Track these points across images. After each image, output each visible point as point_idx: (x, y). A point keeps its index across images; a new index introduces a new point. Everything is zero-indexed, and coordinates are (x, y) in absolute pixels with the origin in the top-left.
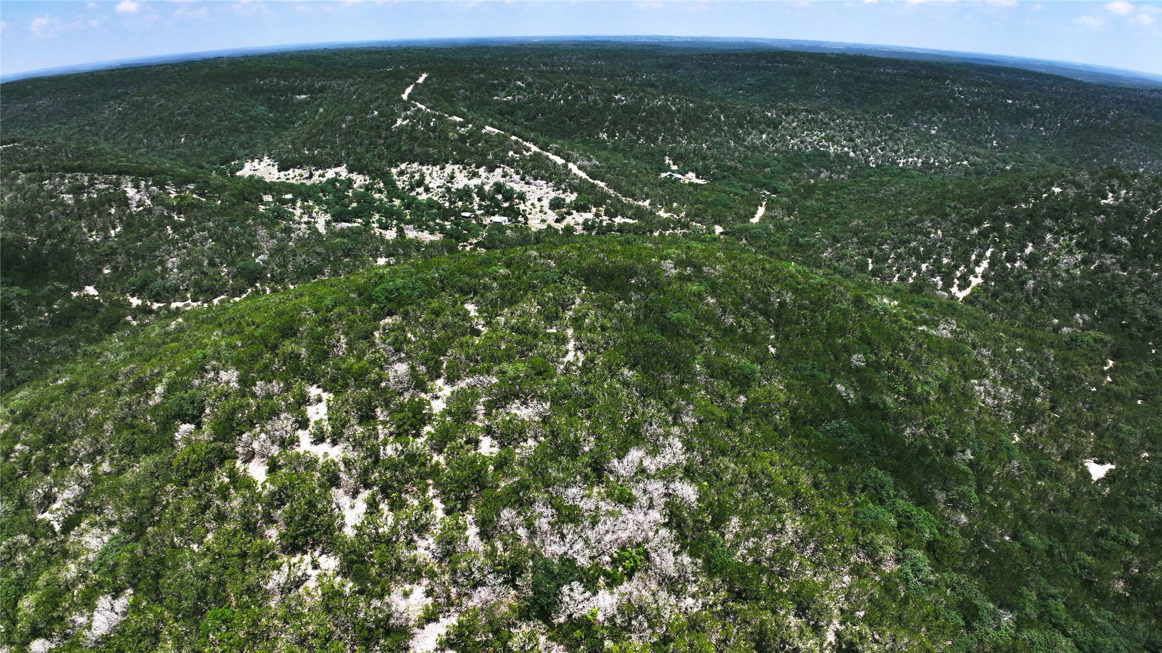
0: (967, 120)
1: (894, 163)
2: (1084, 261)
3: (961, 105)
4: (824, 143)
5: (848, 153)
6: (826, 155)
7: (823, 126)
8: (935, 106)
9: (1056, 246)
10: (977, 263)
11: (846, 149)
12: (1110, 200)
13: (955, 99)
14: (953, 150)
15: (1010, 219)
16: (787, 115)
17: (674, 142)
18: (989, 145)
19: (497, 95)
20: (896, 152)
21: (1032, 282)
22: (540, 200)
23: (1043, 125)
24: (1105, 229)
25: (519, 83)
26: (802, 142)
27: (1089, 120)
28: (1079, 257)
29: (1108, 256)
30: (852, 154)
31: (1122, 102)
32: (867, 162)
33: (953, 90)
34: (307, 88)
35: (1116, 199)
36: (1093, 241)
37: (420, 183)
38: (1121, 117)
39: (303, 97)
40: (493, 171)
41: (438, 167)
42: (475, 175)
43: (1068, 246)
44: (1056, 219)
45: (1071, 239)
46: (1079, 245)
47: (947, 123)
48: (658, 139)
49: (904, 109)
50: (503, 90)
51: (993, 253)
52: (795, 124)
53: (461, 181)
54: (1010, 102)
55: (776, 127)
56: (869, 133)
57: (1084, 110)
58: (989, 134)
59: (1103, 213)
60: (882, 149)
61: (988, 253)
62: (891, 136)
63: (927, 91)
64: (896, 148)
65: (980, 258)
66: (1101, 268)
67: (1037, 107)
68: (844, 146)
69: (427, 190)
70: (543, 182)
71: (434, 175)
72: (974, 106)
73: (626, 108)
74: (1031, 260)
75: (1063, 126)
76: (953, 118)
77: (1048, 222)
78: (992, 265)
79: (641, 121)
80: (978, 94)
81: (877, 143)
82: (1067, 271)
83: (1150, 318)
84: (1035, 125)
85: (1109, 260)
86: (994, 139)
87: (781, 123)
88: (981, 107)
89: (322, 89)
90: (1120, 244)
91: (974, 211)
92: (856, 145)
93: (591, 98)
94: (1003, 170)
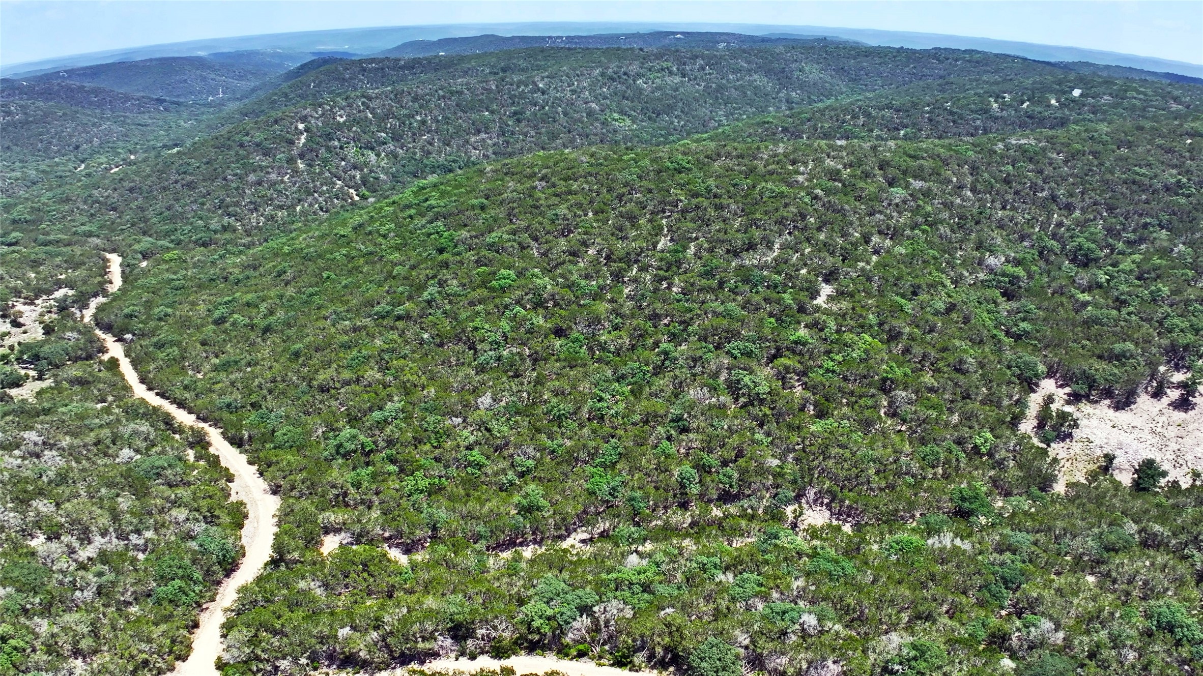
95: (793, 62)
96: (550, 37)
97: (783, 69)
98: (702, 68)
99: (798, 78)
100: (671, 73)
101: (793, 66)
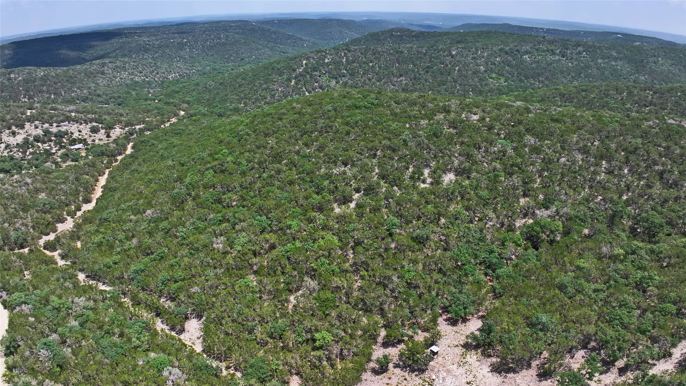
0: (161, 54)
1: (167, 79)
2: (337, 83)
7: (124, 69)
14: (185, 67)
16: (103, 67)
20: (164, 73)
23: (193, 48)
27: (213, 41)
29: (343, 78)
38: (227, 36)
43: (327, 79)
44: (317, 71)
55: (104, 74)
57: (208, 37)
64: (162, 72)
67: (185, 40)
72: (160, 47)
75: (203, 47)
76: (154, 54)
77: (315, 73)
81: (153, 71)
82: (336, 87)
84: (189, 49)
87: (104, 71)
88: (163, 46)
90: (344, 73)
95: (651, 57)
96: (536, 28)
97: (642, 61)
98: (580, 53)
99: (650, 67)
100: (554, 54)
101: (651, 59)
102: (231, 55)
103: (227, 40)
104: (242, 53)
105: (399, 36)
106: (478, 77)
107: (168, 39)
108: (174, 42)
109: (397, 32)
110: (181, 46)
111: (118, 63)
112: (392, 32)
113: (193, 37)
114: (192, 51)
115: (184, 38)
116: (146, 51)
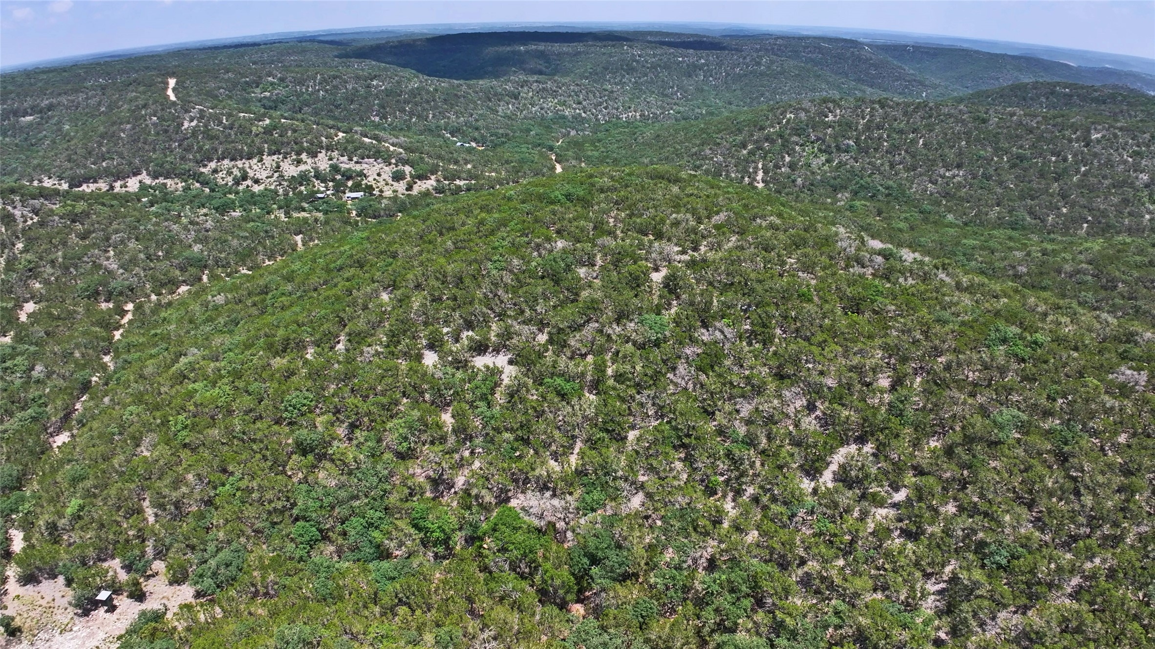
0: (651, 78)
1: (618, 118)
2: (828, 161)
3: (644, 66)
4: (559, 107)
5: (580, 114)
6: (564, 117)
7: (554, 94)
8: (622, 69)
9: (805, 154)
10: (756, 172)
11: (578, 111)
12: (831, 117)
13: (637, 62)
14: (659, 103)
15: (767, 140)
16: (522, 87)
17: (444, 118)
18: (675, 97)
19: (254, 92)
20: (617, 109)
21: (800, 179)
22: (379, 175)
23: (711, 76)
24: (835, 137)
25: (270, 79)
26: (542, 109)
27: (747, 67)
28: (823, 159)
29: (843, 155)
30: (583, 115)
31: (760, 50)
32: (598, 120)
33: (633, 54)
34: (32, 109)
35: (835, 116)
36: (829, 146)
37: (245, 177)
38: (772, 62)
39: (29, 118)
40: (316, 157)
41: (255, 161)
42: (299, 162)
43: (813, 153)
44: (799, 136)
45: (813, 148)
46: (820, 150)
47: (636, 82)
48: (428, 117)
49: (597, 74)
50: (257, 87)
51: (763, 165)
52: (531, 94)
53: (290, 170)
54: (680, 59)
55: (516, 98)
56: (591, 95)
57: (741, 60)
58: (672, 88)
59: (830, 127)
60: (606, 108)
61: (760, 166)
62: (609, 96)
63: (611, 57)
64: (616, 106)
65: (756, 170)
66: (841, 164)
67: (703, 61)
68: (575, 109)
69: (257, 181)
70: (372, 160)
71: (255, 167)
72: (654, 67)
73: (389, 93)
74: (792, 166)
75: (728, 75)
76: (639, 78)
77: (795, 138)
78: (766, 172)
79: (407, 102)
80: (654, 55)
81: (601, 104)
82: (819, 169)
83: (887, 188)
84: (704, 77)
85: (845, 157)
86: (677, 91)
87: (519, 94)
88: (660, 66)
89: (50, 107)
90: (848, 145)
91: (739, 138)
92: (585, 107)
93: (350, 87)
94: (701, 114)
102: (762, 95)
103: (769, 67)
104: (783, 93)
105: (1065, 95)
106: (1123, 194)
107: (675, 56)
108: (684, 62)
109: (1065, 88)
110: (691, 70)
111: (549, 85)
112: (1055, 87)
113: (717, 58)
114: (708, 79)
115: (702, 57)
116: (631, 70)
